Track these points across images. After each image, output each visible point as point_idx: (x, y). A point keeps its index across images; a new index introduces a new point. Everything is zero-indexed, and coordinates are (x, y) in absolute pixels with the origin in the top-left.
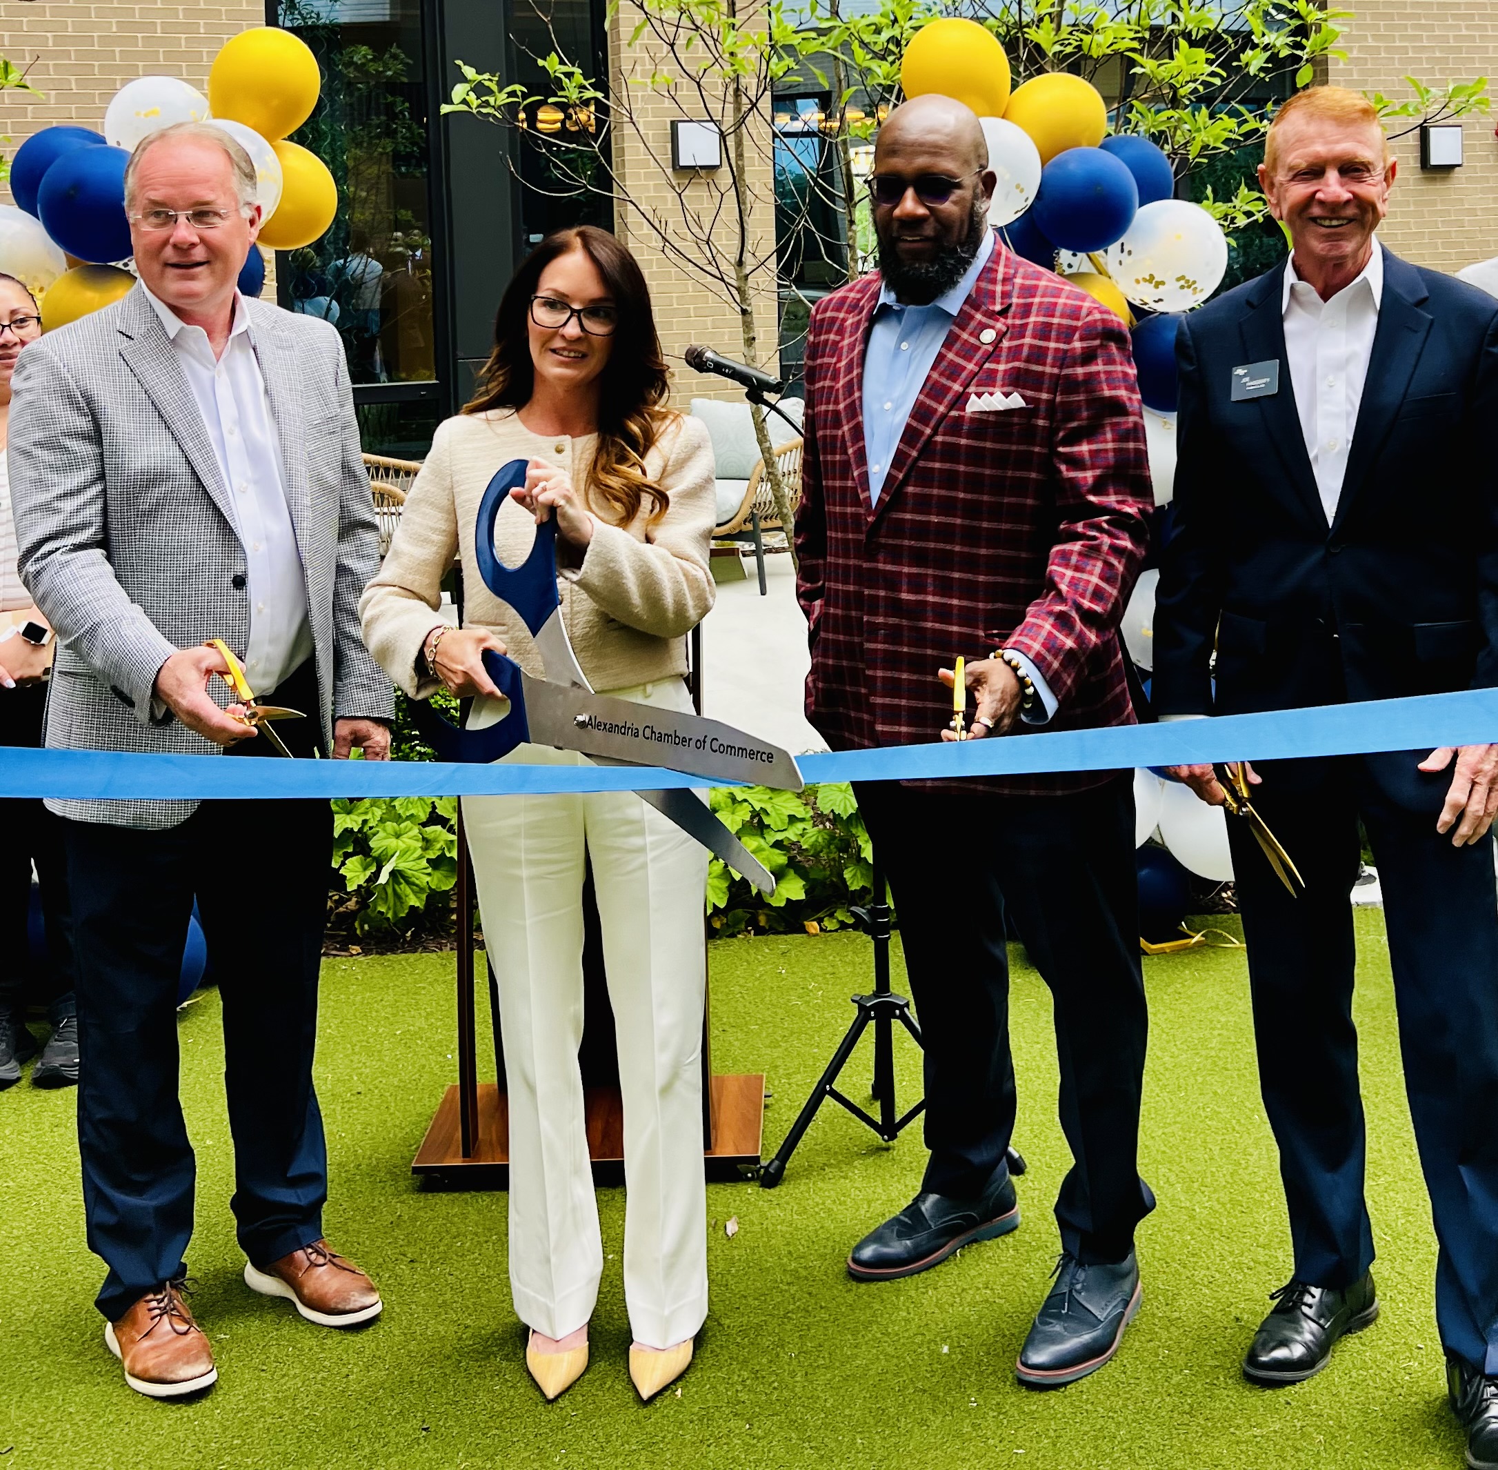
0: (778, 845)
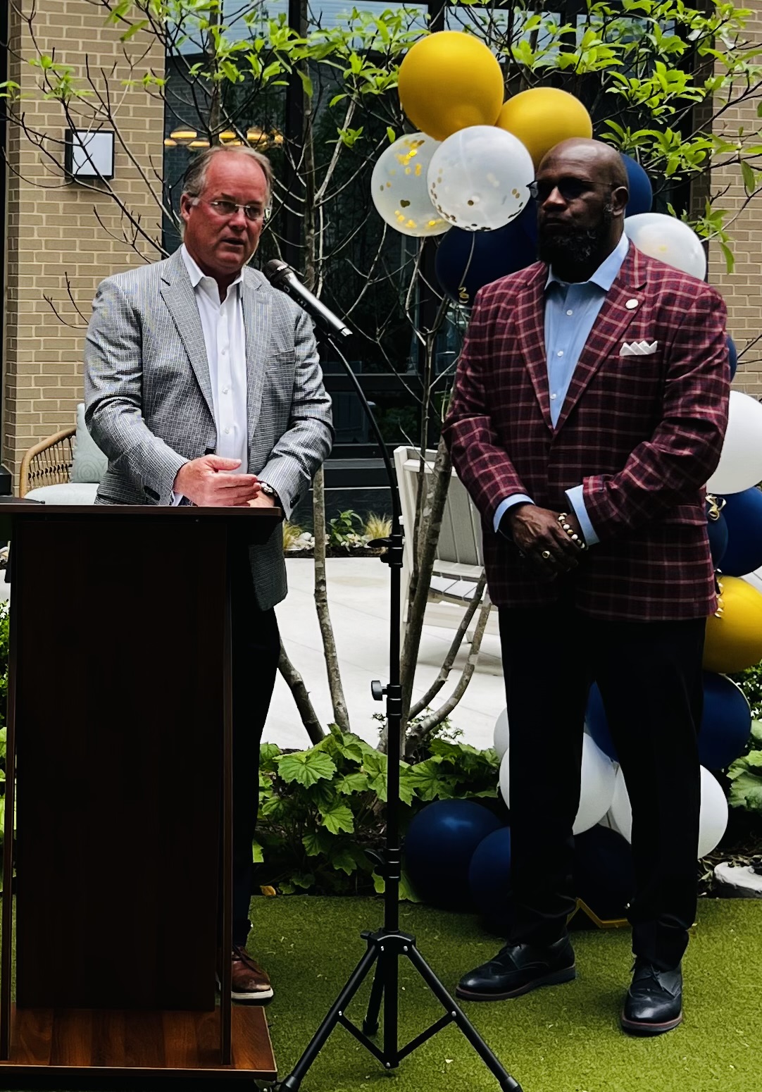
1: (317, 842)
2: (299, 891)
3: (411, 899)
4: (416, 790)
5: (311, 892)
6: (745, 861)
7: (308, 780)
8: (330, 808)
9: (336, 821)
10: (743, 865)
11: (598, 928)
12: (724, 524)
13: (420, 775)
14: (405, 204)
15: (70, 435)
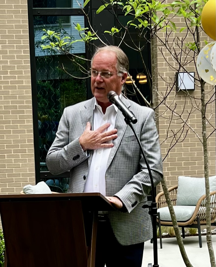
14: (207, 71)
15: (176, 188)
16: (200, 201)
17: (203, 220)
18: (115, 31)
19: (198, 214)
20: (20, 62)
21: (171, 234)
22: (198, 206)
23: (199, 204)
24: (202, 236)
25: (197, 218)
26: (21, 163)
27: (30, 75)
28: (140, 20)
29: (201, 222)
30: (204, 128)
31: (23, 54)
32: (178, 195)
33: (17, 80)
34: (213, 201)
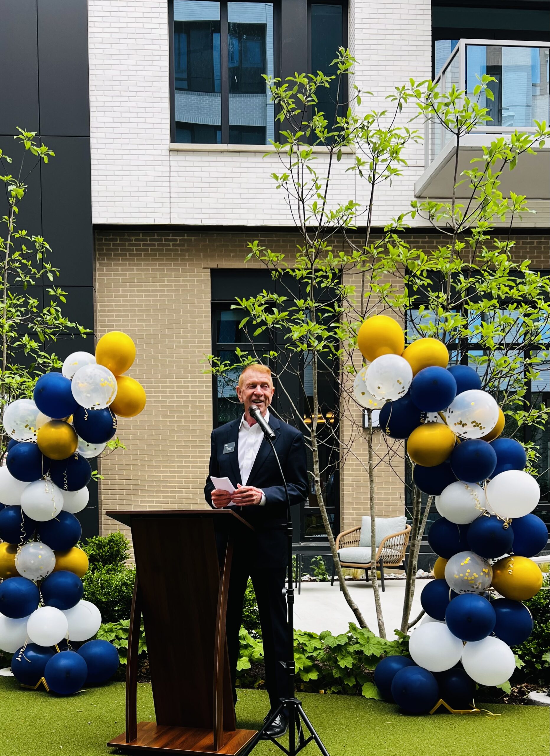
0: (309, 658)
1: (339, 672)
2: (334, 693)
3: (375, 698)
4: (385, 651)
5: (338, 693)
6: (545, 690)
7: (333, 645)
8: (344, 657)
9: (345, 662)
10: (544, 692)
11: (451, 713)
12: (511, 530)
13: (390, 646)
14: (363, 394)
15: (360, 529)
16: (383, 542)
17: (387, 563)
18: (274, 355)
19: (381, 557)
20: (202, 397)
21: (355, 577)
22: (381, 547)
23: (382, 545)
24: (385, 581)
25: (380, 560)
26: (199, 499)
27: (211, 409)
28: (298, 343)
29: (384, 565)
30: (370, 457)
31: (205, 389)
32: (362, 536)
33: (198, 414)
34: (398, 543)
